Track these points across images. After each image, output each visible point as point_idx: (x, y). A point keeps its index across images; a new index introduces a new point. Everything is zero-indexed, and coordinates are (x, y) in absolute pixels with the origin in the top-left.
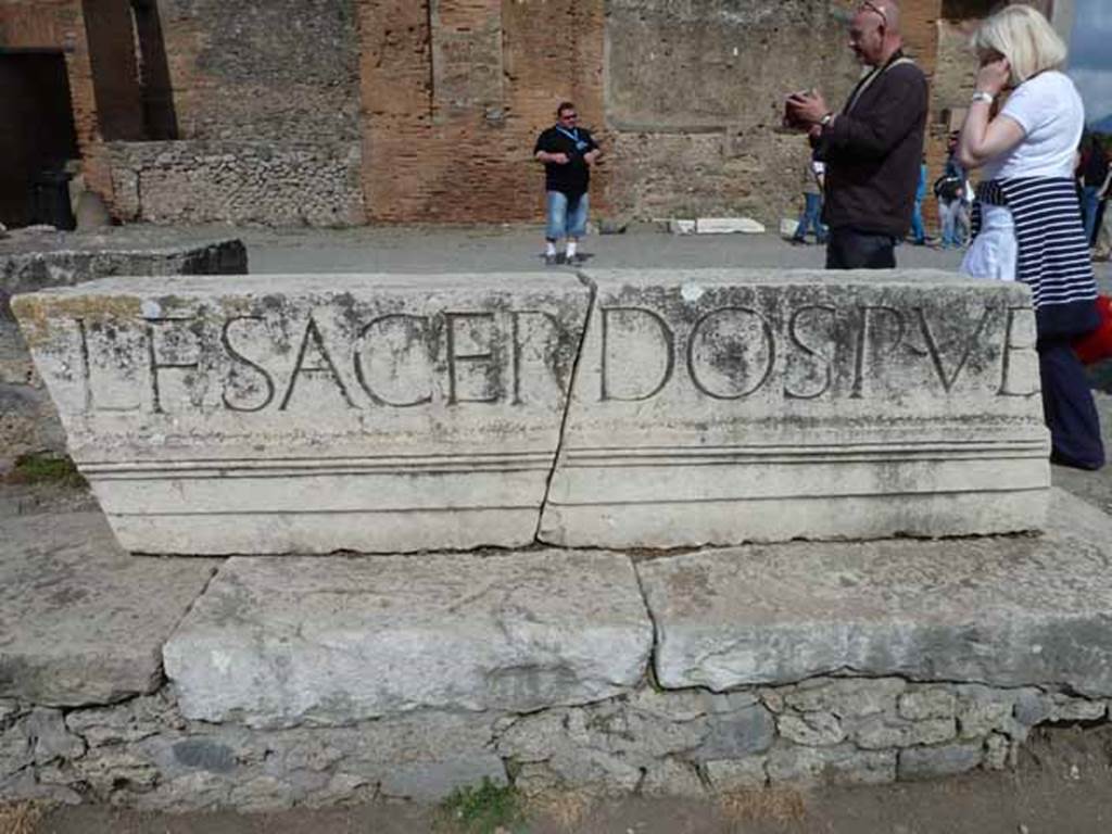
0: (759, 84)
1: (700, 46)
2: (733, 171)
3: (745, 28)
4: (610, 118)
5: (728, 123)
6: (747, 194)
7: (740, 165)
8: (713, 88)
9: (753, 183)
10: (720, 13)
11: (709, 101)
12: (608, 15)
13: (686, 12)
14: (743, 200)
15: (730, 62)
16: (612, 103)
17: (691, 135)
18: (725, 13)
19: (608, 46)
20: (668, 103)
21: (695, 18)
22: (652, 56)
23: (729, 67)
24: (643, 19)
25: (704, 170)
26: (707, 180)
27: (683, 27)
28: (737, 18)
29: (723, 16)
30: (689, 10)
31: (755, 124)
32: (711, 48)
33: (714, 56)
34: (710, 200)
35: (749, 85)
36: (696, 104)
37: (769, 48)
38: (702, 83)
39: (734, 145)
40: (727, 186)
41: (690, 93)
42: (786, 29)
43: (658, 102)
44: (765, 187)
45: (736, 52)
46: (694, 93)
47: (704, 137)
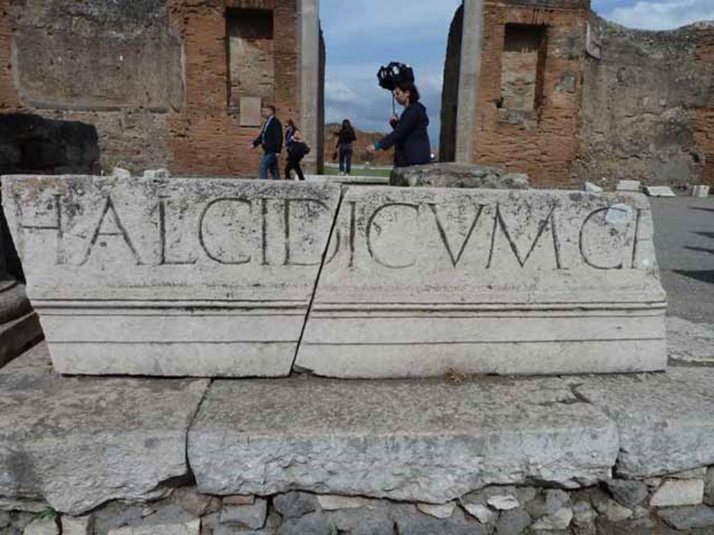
0: (137, 80)
1: (97, 53)
2: (128, 137)
3: (126, 43)
4: (23, 98)
5: (121, 105)
6: (139, 153)
7: (131, 134)
8: (109, 82)
9: (142, 146)
10: (110, 32)
11: (107, 91)
12: (14, 30)
13: (86, 31)
14: (135, 157)
15: (119, 65)
16: (23, 89)
17: (97, 113)
18: (114, 33)
19: (15, 51)
20: (76, 91)
21: (93, 35)
22: (60, 59)
23: (118, 68)
24: (49, 34)
25: (108, 136)
26: (112, 143)
27: (84, 41)
28: (122, 36)
29: (112, 35)
30: (89, 30)
31: (137, 106)
32: (105, 56)
33: (108, 61)
34: (115, 157)
35: (131, 80)
36: (97, 92)
37: (141, 56)
38: (101, 78)
39: (128, 121)
40: (126, 147)
41: (92, 84)
42: (150, 44)
43: (68, 89)
44: (148, 148)
45: (121, 58)
46: (95, 84)
47: (108, 114)
